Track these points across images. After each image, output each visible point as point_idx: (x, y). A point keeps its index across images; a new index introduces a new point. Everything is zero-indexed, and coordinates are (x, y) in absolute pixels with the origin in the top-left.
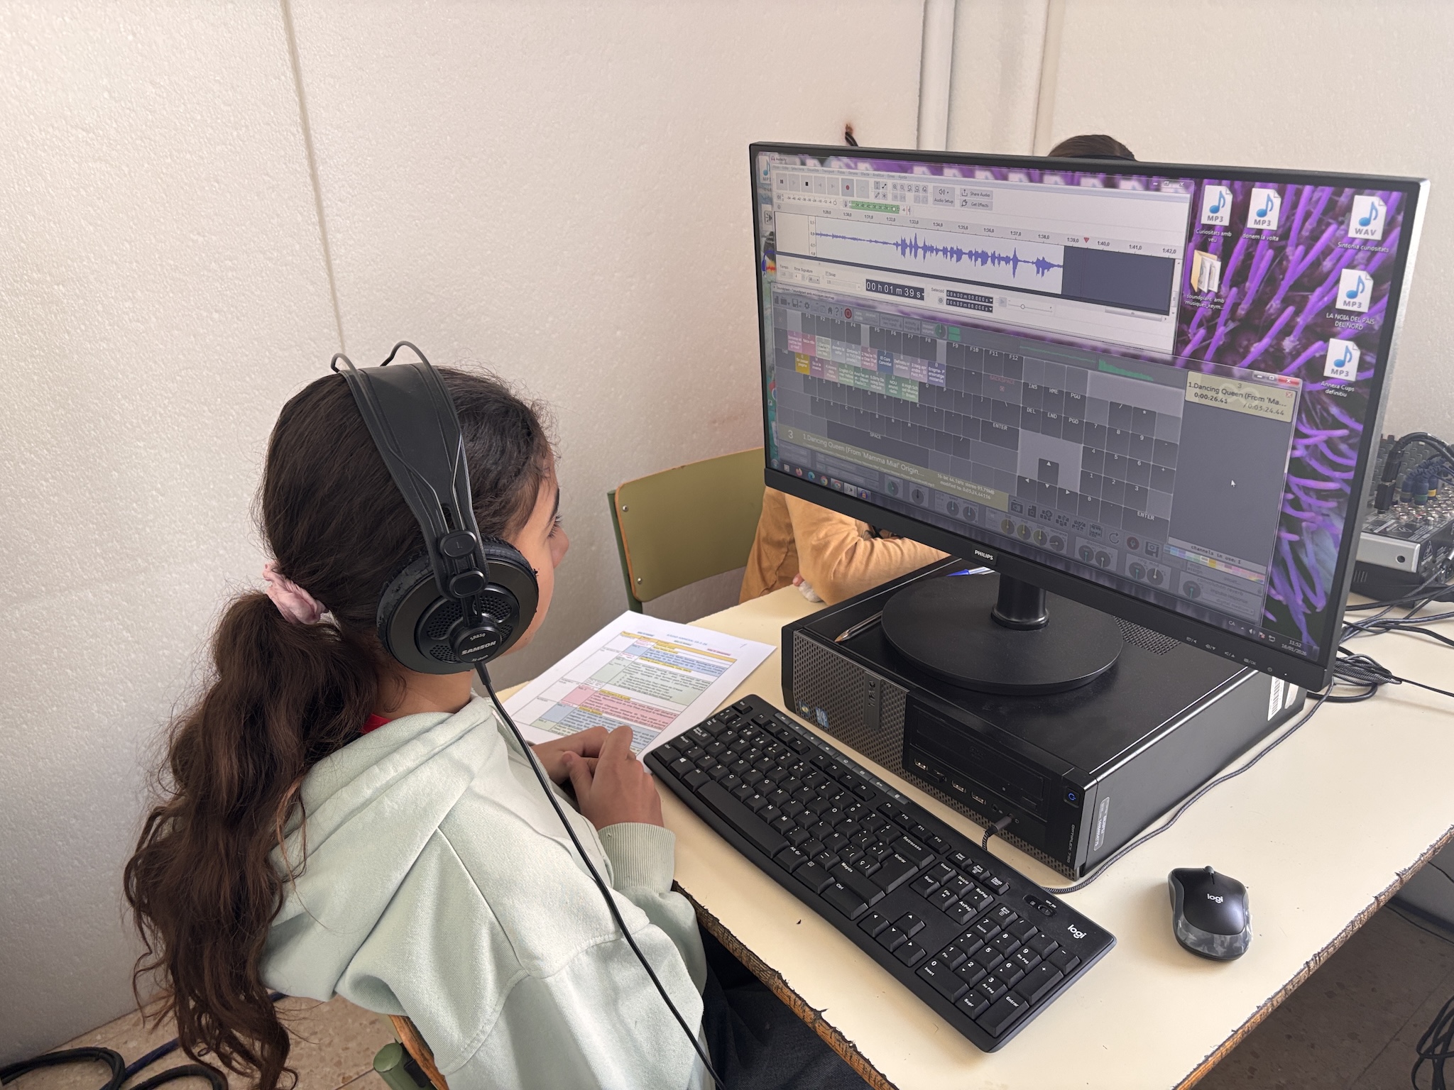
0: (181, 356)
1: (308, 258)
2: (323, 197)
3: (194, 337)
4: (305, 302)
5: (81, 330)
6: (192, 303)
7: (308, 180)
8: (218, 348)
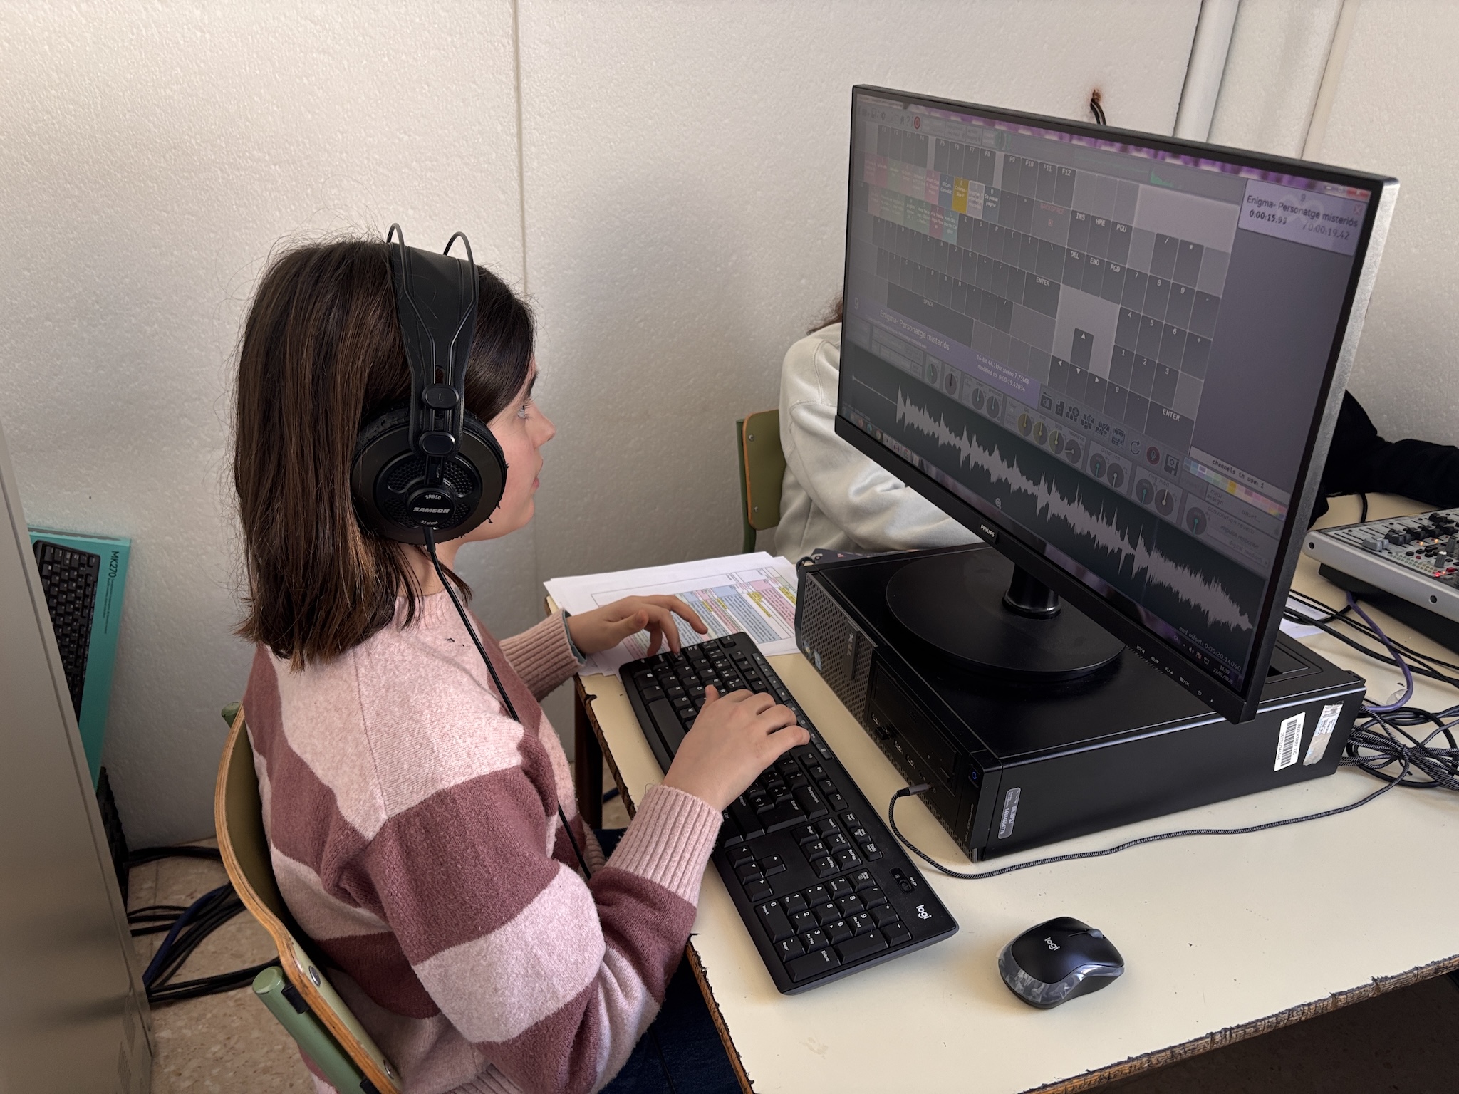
1: (502, 167)
2: (523, 110)
4: (494, 209)
5: (291, 210)
6: (391, 198)
7: (512, 93)
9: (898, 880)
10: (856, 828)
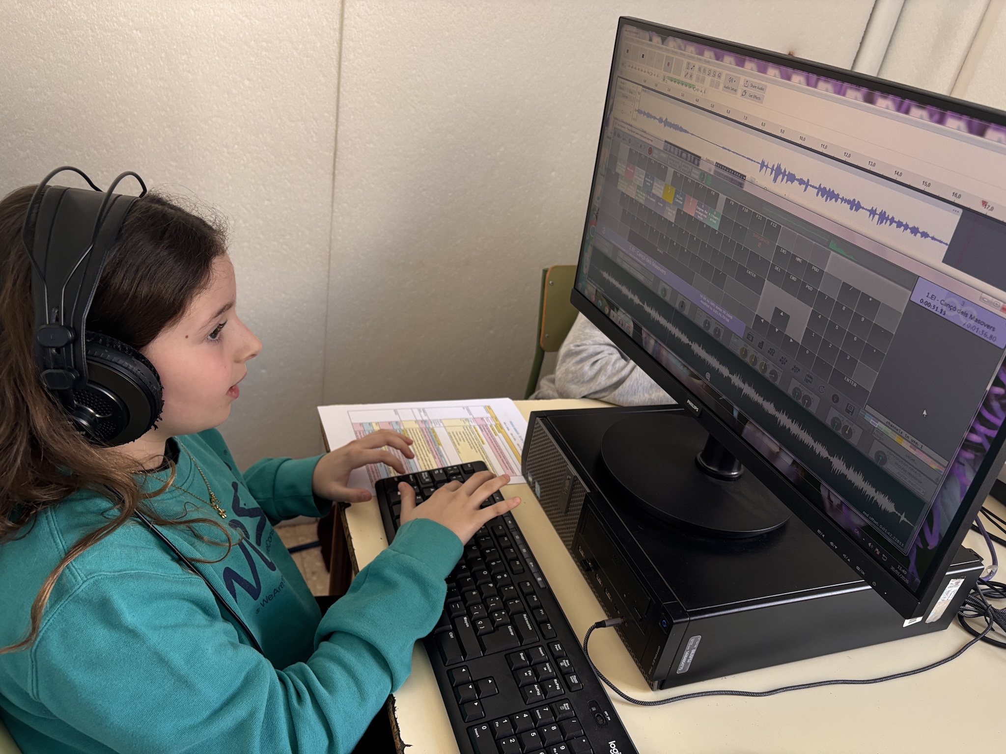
0: (215, 106)
1: (324, 55)
2: (346, 10)
3: (228, 94)
4: (315, 88)
5: (147, 69)
6: (231, 69)
8: (244, 107)
9: (595, 712)
10: (562, 658)
